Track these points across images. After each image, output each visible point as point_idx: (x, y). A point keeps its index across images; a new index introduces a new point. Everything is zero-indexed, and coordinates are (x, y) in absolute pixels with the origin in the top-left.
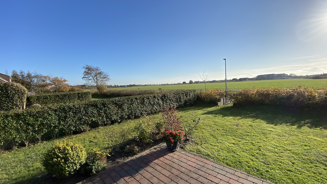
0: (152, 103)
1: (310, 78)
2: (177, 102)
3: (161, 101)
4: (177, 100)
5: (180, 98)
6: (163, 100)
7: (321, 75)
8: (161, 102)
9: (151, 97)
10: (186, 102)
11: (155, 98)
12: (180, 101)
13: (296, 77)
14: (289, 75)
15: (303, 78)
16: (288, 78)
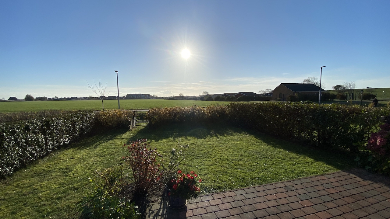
0: (23, 142)
1: (167, 99)
2: (69, 132)
3: (41, 135)
4: (70, 129)
5: (74, 125)
6: (44, 133)
7: (174, 97)
8: (42, 138)
9: (18, 129)
10: (82, 130)
11: (29, 130)
12: (74, 130)
13: (157, 98)
14: (152, 96)
15: (163, 99)
16: (152, 99)
